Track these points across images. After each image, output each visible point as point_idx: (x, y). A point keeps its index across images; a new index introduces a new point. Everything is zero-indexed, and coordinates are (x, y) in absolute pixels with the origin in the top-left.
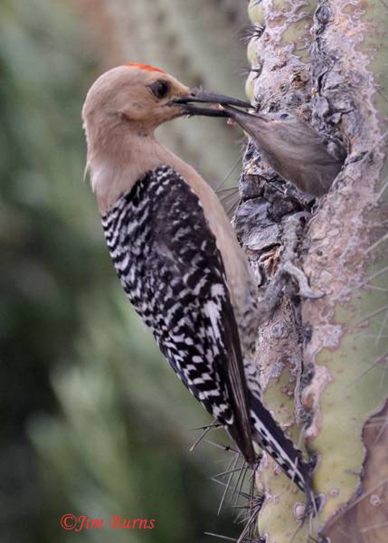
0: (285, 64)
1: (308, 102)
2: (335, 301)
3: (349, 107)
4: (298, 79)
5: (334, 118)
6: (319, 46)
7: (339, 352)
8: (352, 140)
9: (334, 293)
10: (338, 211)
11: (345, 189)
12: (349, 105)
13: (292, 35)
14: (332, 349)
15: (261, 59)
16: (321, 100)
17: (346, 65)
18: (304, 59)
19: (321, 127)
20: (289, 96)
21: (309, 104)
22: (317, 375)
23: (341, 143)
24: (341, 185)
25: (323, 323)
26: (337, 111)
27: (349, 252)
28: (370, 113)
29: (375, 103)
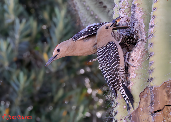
0: (125, 17)
2: (135, 69)
3: (139, 30)
4: (127, 20)
6: (133, 17)
7: (136, 79)
8: (140, 37)
10: (136, 51)
13: (126, 11)
14: (134, 78)
15: (120, 15)
16: (134, 28)
17: (139, 21)
20: (125, 24)
22: (131, 83)
23: (137, 37)
24: (137, 46)
25: (132, 73)
26: (137, 31)
27: (138, 59)
28: (143, 31)
29: (144, 29)
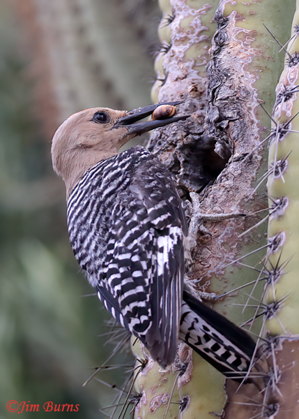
0: (186, 77)
1: (202, 109)
2: (212, 274)
3: (235, 116)
4: (195, 89)
5: (223, 124)
6: (215, 64)
8: (236, 143)
9: (211, 267)
10: (220, 200)
11: (227, 183)
12: (236, 114)
13: (194, 54)
15: (167, 71)
16: (213, 109)
17: (236, 82)
18: (201, 74)
19: (211, 131)
20: (187, 104)
21: (203, 111)
23: (227, 145)
24: (224, 179)
26: (226, 118)
27: (226, 234)
28: (252, 122)
29: (257, 114)
